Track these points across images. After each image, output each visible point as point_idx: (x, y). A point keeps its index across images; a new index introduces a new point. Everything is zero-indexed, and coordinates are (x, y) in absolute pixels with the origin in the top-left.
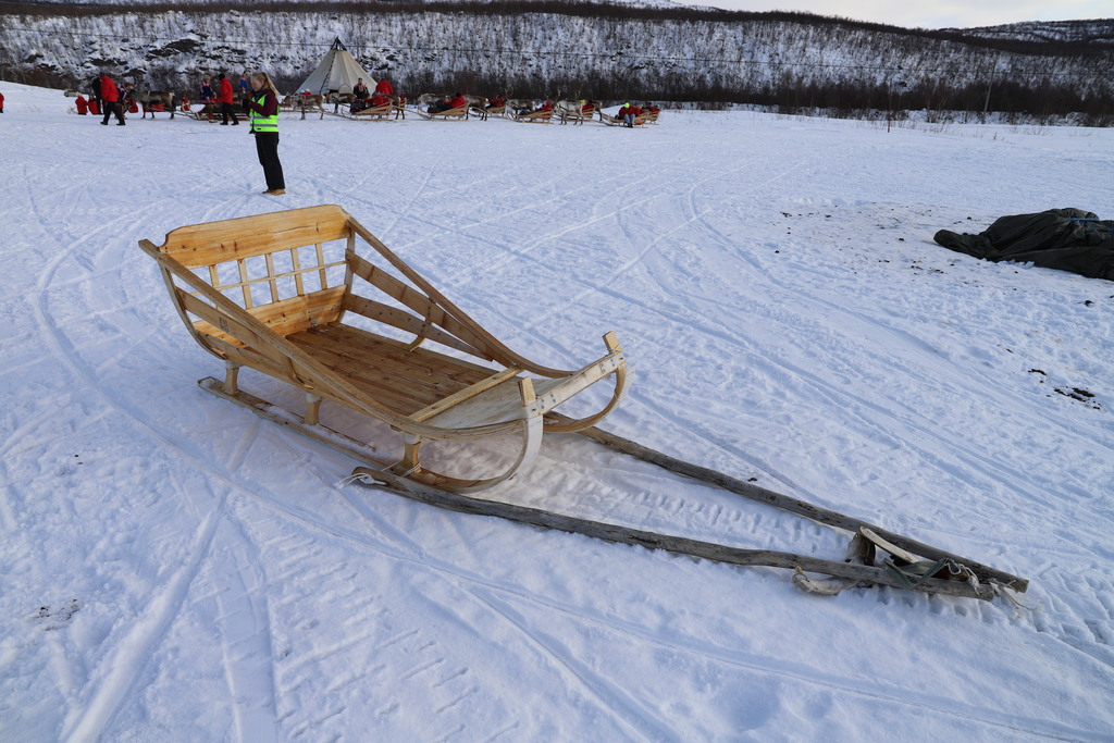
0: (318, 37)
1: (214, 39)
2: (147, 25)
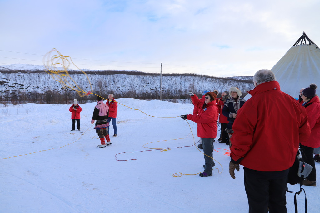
1: (12, 81)
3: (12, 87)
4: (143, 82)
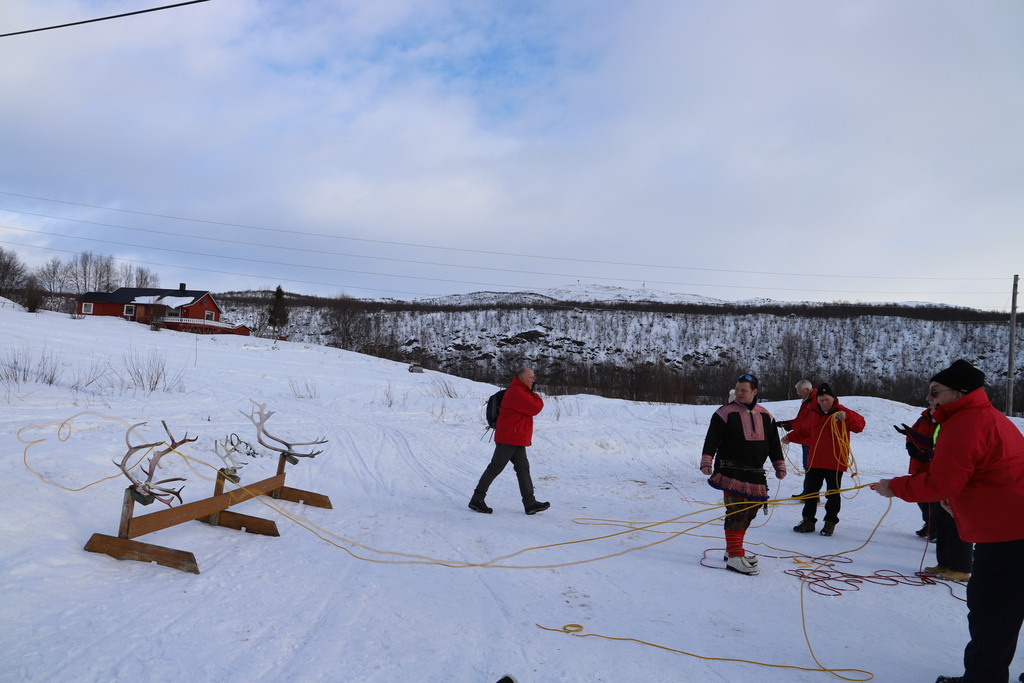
0: (652, 333)
1: (558, 331)
2: (504, 318)
3: (555, 347)
4: (969, 345)
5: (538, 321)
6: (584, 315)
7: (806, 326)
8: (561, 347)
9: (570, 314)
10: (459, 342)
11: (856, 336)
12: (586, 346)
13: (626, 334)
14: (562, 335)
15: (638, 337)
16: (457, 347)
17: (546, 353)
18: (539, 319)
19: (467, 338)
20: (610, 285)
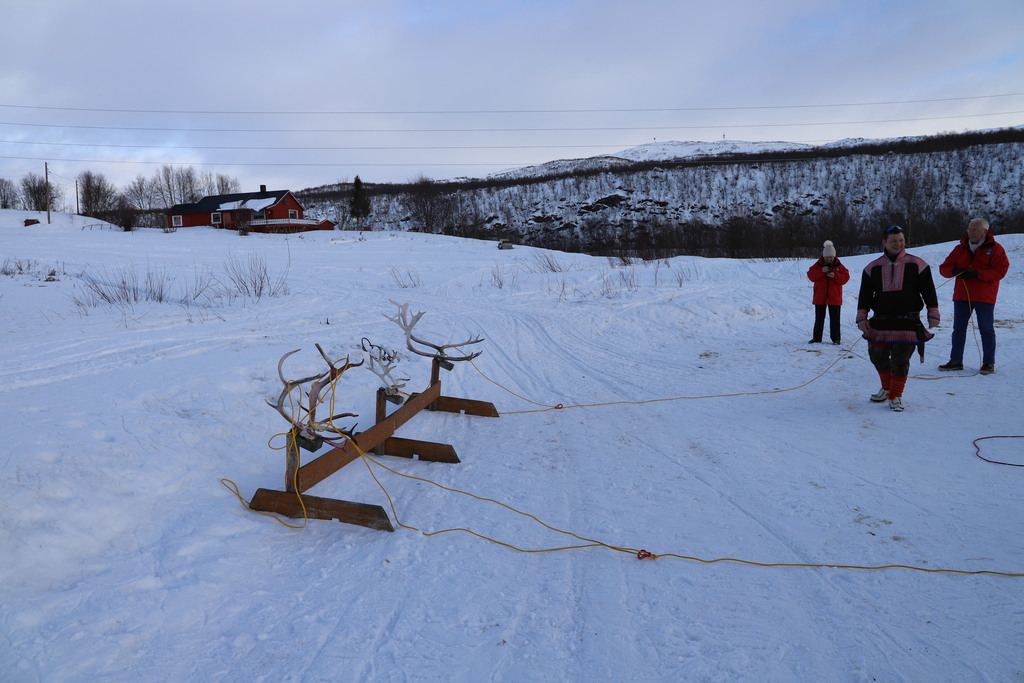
0: (738, 186)
1: (639, 193)
2: (582, 186)
3: (638, 210)
5: (617, 185)
6: (664, 174)
7: (907, 163)
8: (644, 209)
9: (650, 174)
10: (539, 214)
11: (964, 169)
12: (669, 206)
13: (710, 189)
14: (643, 197)
15: (723, 192)
16: (537, 219)
17: (628, 217)
18: (618, 183)
19: (547, 209)
20: (689, 140)
